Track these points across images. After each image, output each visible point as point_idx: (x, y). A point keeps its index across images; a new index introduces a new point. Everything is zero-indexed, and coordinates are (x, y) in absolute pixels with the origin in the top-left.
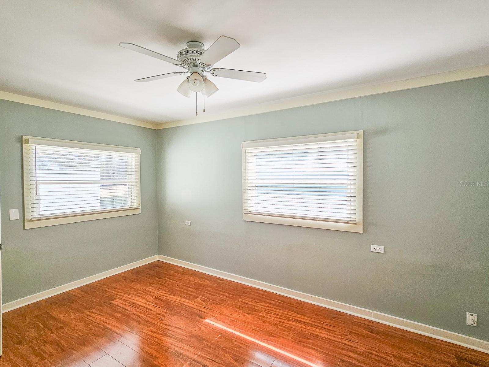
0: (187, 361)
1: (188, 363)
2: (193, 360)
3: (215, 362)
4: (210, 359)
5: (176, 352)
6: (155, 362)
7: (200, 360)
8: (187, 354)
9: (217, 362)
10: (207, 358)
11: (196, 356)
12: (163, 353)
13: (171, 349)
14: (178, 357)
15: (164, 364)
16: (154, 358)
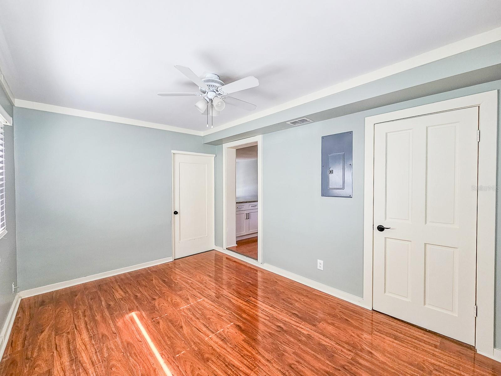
0: (219, 333)
1: (218, 332)
2: (214, 333)
3: (198, 329)
4: (200, 332)
5: (226, 343)
6: (245, 336)
7: (208, 332)
8: (217, 339)
9: (196, 328)
10: (202, 333)
11: (210, 337)
12: (238, 344)
13: (231, 347)
14: (225, 338)
15: (238, 333)
16: (246, 340)
